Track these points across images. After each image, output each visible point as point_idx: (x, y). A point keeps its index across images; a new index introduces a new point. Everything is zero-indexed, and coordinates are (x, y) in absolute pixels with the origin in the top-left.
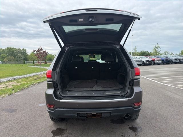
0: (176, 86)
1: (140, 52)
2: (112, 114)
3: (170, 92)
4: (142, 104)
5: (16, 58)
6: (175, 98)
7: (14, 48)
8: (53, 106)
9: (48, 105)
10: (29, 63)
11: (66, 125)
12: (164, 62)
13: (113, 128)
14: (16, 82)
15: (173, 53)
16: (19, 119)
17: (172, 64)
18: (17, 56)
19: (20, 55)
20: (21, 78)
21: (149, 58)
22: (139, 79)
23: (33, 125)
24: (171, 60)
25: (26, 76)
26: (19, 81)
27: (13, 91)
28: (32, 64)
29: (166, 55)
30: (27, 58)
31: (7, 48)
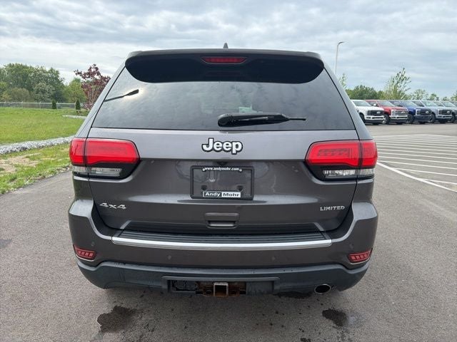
0: (450, 186)
1: (352, 89)
2: (277, 287)
3: (434, 201)
4: (373, 254)
5: (35, 92)
6: (448, 220)
7: (28, 65)
8: (91, 255)
9: (78, 251)
10: (68, 106)
11: (142, 296)
12: (414, 118)
13: (277, 313)
14: (27, 157)
15: (435, 96)
16: (11, 272)
17: (433, 123)
18: (35, 88)
19: (42, 85)
20: (43, 147)
21: (377, 106)
22: (371, 177)
23: (46, 293)
24: (433, 113)
25: (55, 141)
26: (36, 154)
27: (11, 184)
28: (74, 110)
29: (418, 99)
30: (61, 95)
31: (10, 65)
